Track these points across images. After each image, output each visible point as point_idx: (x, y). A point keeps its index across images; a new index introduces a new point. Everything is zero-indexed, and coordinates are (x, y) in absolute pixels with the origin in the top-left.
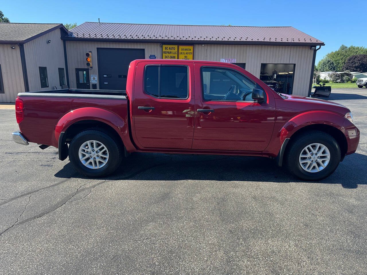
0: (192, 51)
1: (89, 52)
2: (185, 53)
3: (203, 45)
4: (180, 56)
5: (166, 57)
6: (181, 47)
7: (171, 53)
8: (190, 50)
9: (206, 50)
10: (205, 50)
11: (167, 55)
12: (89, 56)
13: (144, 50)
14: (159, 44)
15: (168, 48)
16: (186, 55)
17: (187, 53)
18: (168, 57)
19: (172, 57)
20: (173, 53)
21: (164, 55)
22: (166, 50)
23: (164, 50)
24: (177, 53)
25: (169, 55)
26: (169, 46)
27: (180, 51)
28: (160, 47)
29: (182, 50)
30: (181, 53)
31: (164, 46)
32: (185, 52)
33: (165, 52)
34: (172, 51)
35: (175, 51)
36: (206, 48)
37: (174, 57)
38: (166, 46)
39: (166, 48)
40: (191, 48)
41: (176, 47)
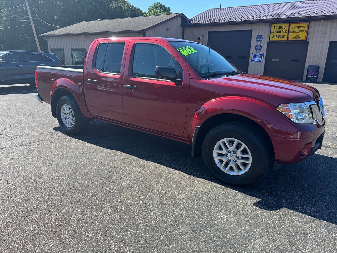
0: (306, 29)
1: (201, 36)
2: (297, 32)
3: (322, 21)
4: (290, 34)
5: (274, 37)
6: (292, 25)
7: (280, 32)
8: (304, 27)
9: (326, 26)
10: (324, 26)
11: (276, 34)
12: (200, 39)
13: (251, 30)
14: (268, 24)
15: (278, 27)
16: (298, 33)
17: (299, 32)
18: (276, 36)
19: (280, 37)
20: (283, 32)
21: (272, 34)
22: (275, 30)
23: (273, 29)
24: (287, 32)
25: (278, 34)
26: (278, 25)
27: (291, 29)
28: (269, 26)
29: (294, 28)
30: (292, 32)
31: (273, 26)
32: (297, 30)
33: (273, 32)
34: (281, 30)
35: (285, 30)
36: (325, 24)
37: (283, 36)
38: (275, 25)
39: (275, 28)
40: (306, 25)
41: (287, 25)
